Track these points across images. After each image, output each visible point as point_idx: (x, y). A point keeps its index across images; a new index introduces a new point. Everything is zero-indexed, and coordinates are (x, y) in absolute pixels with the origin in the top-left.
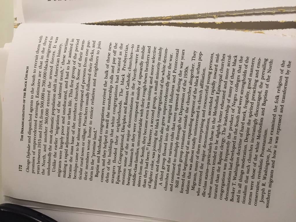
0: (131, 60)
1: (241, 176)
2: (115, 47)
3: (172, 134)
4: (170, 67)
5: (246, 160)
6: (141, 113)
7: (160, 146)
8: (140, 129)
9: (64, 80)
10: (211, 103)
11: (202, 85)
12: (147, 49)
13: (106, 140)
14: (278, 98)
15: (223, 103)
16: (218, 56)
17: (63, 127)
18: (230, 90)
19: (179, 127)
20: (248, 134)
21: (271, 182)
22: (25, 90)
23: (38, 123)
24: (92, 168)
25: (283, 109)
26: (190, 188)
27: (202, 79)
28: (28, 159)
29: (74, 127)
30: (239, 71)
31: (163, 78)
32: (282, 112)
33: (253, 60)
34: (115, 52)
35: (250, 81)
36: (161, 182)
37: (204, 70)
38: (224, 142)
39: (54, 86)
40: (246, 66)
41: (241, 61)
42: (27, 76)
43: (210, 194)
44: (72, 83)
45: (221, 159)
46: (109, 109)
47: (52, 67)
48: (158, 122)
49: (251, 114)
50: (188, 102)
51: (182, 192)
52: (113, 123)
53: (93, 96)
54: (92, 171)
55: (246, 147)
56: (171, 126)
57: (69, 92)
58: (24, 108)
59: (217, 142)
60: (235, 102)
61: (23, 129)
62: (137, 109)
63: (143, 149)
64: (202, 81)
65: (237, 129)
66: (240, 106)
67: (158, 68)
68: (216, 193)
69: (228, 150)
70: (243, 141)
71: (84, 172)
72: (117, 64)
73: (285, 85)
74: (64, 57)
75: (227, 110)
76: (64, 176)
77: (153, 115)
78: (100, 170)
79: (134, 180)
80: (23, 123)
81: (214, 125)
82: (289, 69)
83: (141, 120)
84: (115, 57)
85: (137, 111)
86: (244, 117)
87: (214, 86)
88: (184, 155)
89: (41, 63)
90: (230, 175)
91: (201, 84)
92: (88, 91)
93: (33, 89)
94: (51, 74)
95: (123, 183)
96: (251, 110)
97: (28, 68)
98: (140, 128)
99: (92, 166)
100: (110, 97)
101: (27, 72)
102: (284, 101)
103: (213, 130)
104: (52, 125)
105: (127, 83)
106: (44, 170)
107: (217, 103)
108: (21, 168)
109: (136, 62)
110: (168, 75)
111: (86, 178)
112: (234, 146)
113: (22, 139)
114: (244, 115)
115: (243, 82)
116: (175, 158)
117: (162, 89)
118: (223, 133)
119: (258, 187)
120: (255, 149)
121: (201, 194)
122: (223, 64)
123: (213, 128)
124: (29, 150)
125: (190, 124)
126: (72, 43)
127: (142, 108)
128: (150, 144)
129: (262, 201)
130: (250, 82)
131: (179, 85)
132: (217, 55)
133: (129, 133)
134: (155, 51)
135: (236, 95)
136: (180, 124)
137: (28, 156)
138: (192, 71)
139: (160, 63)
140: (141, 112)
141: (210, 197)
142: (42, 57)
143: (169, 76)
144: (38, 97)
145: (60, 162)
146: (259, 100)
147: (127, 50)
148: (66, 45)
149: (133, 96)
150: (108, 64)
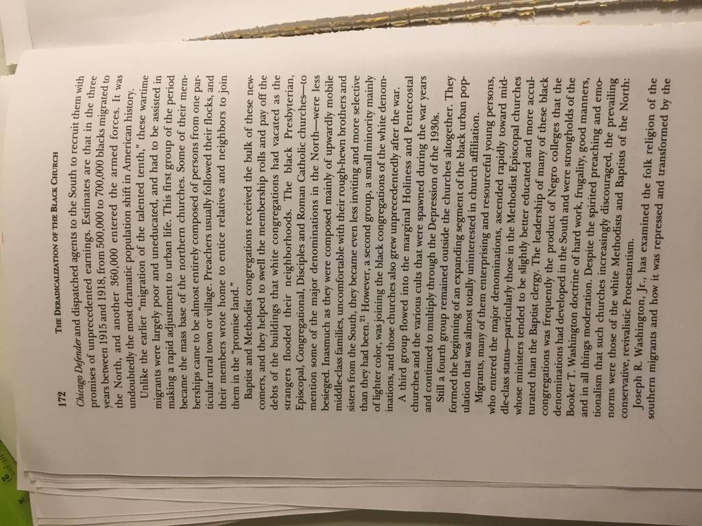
0: (303, 112)
1: (586, 356)
2: (263, 85)
3: (417, 278)
4: (395, 120)
5: (593, 316)
6: (338, 234)
7: (392, 308)
8: (341, 273)
9: (148, 175)
10: (500, 195)
11: (475, 154)
12: (337, 84)
13: (262, 308)
14: (650, 166)
15: (527, 191)
16: (505, 83)
17: (156, 288)
18: (541, 158)
19: (432, 258)
20: (592, 257)
21: (654, 358)
22: (54, 209)
23: (95, 285)
24: (236, 379)
25: (663, 189)
26: (473, 398)
27: (473, 141)
28: (80, 374)
29: (182, 284)
30: (556, 113)
31: (382, 148)
32: (661, 196)
33: (586, 85)
34: (263, 97)
35: (583, 134)
36: (402, 393)
37: (476, 119)
38: (538, 281)
39: (126, 192)
40: (571, 99)
41: (558, 89)
42: (55, 175)
43: (518, 406)
44: (168, 181)
45: (535, 323)
46: (262, 233)
47: (114, 148)
48: (380, 252)
49: (592, 211)
50: (447, 197)
51: (453, 410)
52: (275, 265)
53: (222, 206)
54: (237, 385)
55: (589, 286)
56: (413, 258)
57: (161, 204)
58: (56, 253)
59: (523, 283)
60: (554, 186)
61: (58, 303)
62: (328, 227)
63: (352, 320)
64: (475, 145)
65: (564, 248)
66: (566, 194)
67: (370, 126)
68: (532, 402)
69: (549, 300)
70: (581, 274)
71: (216, 390)
72: (271, 126)
73: (663, 135)
74: (143, 120)
75: (539, 206)
76: (172, 406)
77: (368, 237)
78: (256, 381)
79: (339, 397)
80: (57, 289)
81: (511, 244)
82: (667, 97)
83: (341, 252)
84: (264, 109)
85: (328, 230)
86: (579, 217)
87: (502, 152)
88: (450, 323)
89: (88, 140)
90: (560, 356)
91: (473, 152)
92: (208, 196)
93: (73, 205)
94: (114, 164)
95: (313, 408)
96: (593, 201)
97: (55, 155)
98: (341, 270)
99: (236, 373)
100: (262, 205)
101: (55, 165)
102: (664, 171)
103: (511, 256)
104: (129, 287)
105: (300, 168)
106: (120, 397)
107: (513, 192)
108: (65, 400)
109: (316, 116)
110: (393, 138)
111: (223, 405)
112: (562, 287)
113: (59, 329)
114: (579, 214)
115: (568, 138)
116: (431, 332)
117: (382, 173)
118: (535, 260)
119: (626, 375)
120: (611, 288)
121: (498, 408)
122: (517, 99)
123: (509, 253)
124: (79, 353)
125: (455, 250)
126: (157, 86)
127: (341, 223)
128: (367, 308)
129: (638, 405)
130: (583, 137)
131: (422, 160)
132: (502, 81)
133: (315, 286)
134: (358, 85)
135: (554, 170)
136: (432, 250)
137: (77, 369)
138: (449, 124)
139: (371, 113)
140: (339, 232)
141: (519, 412)
142: (89, 127)
143: (395, 142)
144: (89, 223)
145: (158, 374)
146: (608, 176)
147: (290, 90)
148: (144, 92)
149: (315, 198)
150: (249, 126)
